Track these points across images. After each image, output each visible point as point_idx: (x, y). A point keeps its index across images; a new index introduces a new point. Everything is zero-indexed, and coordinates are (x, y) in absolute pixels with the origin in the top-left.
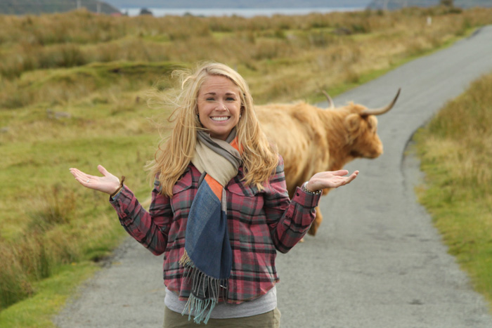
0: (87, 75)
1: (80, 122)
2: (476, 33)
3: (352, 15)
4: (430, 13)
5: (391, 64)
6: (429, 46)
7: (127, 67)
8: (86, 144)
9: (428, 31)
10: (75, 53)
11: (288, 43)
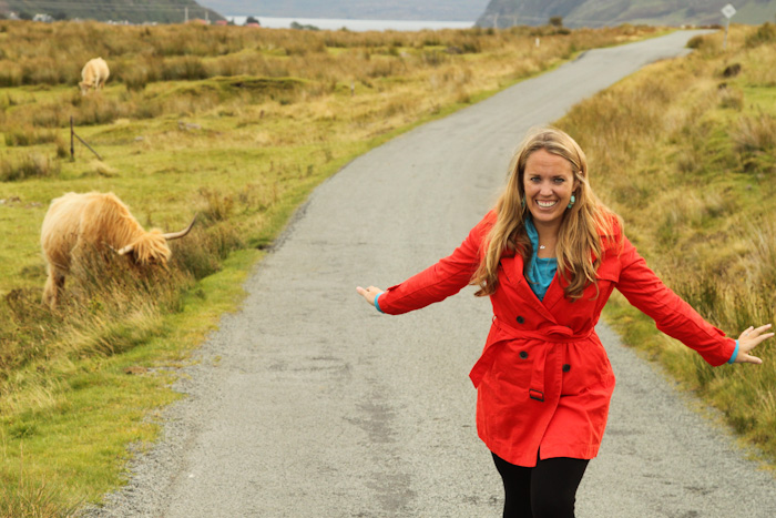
0: (211, 88)
1: (210, 134)
2: (580, 57)
3: (462, 33)
4: (539, 34)
5: (500, 86)
6: (537, 68)
7: (249, 81)
8: (222, 154)
9: (536, 52)
10: (198, 66)
11: (402, 61)
